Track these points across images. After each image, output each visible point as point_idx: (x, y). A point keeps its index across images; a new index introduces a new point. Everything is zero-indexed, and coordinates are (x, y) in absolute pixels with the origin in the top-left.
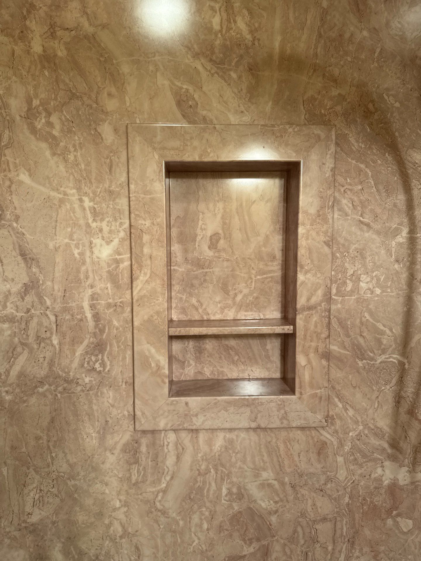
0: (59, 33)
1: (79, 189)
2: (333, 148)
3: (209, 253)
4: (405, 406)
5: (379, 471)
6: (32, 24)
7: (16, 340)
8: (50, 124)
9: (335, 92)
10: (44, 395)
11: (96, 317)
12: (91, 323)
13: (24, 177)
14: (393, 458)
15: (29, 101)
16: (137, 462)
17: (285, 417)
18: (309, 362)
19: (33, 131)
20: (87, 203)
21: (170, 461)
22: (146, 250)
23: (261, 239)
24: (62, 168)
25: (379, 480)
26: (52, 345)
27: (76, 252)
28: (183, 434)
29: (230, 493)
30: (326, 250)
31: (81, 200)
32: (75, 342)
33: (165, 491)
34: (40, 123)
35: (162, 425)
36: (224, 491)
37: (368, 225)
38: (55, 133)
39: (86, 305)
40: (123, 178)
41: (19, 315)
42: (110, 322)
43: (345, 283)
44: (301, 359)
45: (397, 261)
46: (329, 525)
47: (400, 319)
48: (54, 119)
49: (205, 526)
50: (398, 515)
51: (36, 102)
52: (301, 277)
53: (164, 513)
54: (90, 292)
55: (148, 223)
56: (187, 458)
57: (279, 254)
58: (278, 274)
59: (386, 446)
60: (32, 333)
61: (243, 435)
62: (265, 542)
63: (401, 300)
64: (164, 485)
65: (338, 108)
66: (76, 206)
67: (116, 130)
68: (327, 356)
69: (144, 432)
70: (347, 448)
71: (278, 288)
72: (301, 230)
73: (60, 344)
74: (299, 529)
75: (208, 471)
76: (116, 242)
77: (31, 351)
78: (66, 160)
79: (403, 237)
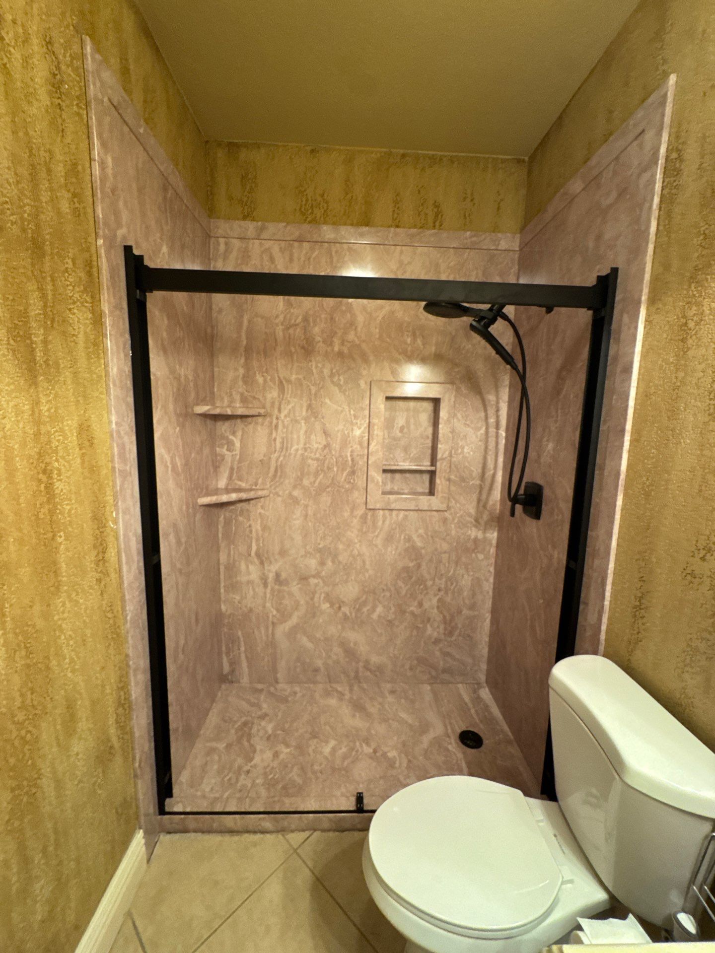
0: (346, 343)
1: (349, 407)
2: (454, 393)
3: (399, 435)
4: (482, 504)
5: (470, 532)
6: (335, 340)
7: (319, 468)
8: (339, 380)
9: (456, 370)
10: (329, 492)
11: (353, 460)
12: (350, 462)
13: (327, 401)
14: (476, 526)
15: (332, 370)
16: (366, 523)
17: (430, 505)
18: (441, 482)
19: (332, 382)
20: (352, 412)
21: (380, 523)
22: (376, 432)
23: (423, 429)
24: (343, 397)
25: (470, 536)
26: (334, 471)
27: (346, 432)
28: (386, 512)
29: (405, 538)
30: (450, 435)
31: (350, 411)
32: (343, 470)
33: (377, 536)
34: (335, 379)
35: (378, 506)
36: (402, 537)
37: (468, 425)
38: (342, 383)
39: (349, 455)
40: (368, 402)
41: (321, 458)
42: (358, 463)
43: (458, 449)
44: (438, 481)
45: (480, 441)
46: (447, 555)
47: (481, 466)
48: (341, 378)
49: (393, 552)
50: (478, 552)
51: (334, 371)
52: (439, 446)
53: (376, 546)
54: (350, 449)
55: (377, 421)
56: (387, 522)
57: (431, 436)
58: (430, 445)
59: (473, 521)
60: (326, 465)
61: (412, 513)
62: (418, 561)
63: (482, 457)
64: (376, 534)
65: (458, 376)
66: (348, 413)
67: (366, 383)
68: (449, 480)
69: (370, 509)
70: (456, 521)
71: (430, 451)
72: (440, 426)
73: (337, 471)
74: (434, 557)
75: (396, 528)
76: (363, 428)
77: (325, 473)
78: (344, 394)
79: (483, 431)
